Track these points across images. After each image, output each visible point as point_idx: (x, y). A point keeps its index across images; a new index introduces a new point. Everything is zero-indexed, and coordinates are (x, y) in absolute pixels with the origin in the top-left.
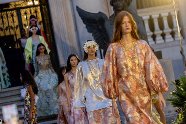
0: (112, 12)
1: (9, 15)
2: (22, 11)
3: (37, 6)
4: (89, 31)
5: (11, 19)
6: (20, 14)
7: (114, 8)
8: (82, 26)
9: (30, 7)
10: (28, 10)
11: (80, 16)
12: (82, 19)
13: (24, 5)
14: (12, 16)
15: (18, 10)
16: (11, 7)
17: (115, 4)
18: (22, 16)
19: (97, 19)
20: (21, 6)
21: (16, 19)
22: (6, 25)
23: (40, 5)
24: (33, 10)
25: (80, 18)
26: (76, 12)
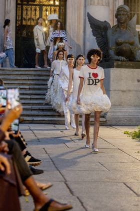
0: (116, 23)
1: (33, 9)
2: (44, 8)
3: (57, 6)
4: (94, 35)
5: (33, 13)
6: (42, 9)
7: (117, 20)
8: (89, 30)
9: (51, 5)
10: (49, 8)
12: (90, 23)
13: (46, 4)
14: (35, 10)
15: (41, 6)
16: (35, 3)
17: (119, 17)
18: (43, 12)
19: (102, 26)
20: (44, 3)
21: (38, 13)
22: (29, 17)
23: (59, 6)
24: (53, 8)
26: (87, 18)
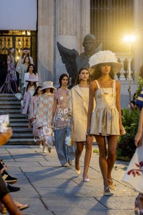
0: (83, 51)
1: (7, 39)
2: (17, 38)
3: (29, 36)
5: (7, 43)
6: (15, 40)
7: (85, 48)
8: (59, 58)
9: (23, 36)
10: (21, 38)
11: (59, 49)
12: (60, 52)
13: (19, 34)
14: (9, 40)
15: (14, 37)
16: (9, 34)
17: (86, 45)
18: (16, 42)
19: (71, 54)
20: (17, 34)
21: (11, 43)
22: (3, 46)
23: (31, 36)
24: (25, 38)
25: (58, 51)
26: (57, 46)
